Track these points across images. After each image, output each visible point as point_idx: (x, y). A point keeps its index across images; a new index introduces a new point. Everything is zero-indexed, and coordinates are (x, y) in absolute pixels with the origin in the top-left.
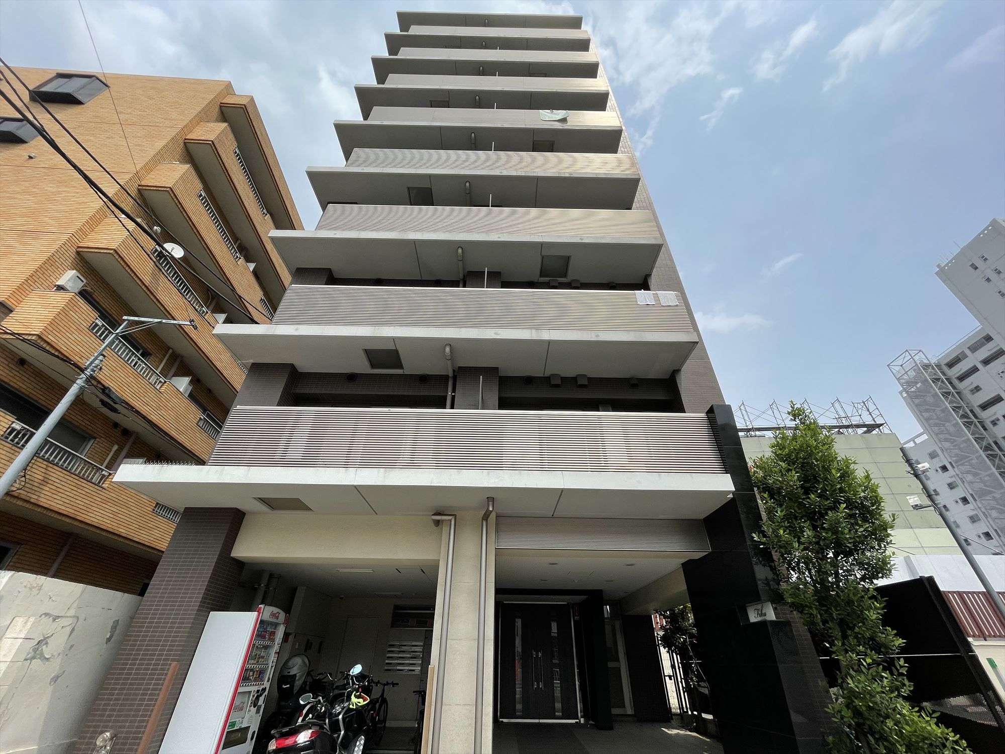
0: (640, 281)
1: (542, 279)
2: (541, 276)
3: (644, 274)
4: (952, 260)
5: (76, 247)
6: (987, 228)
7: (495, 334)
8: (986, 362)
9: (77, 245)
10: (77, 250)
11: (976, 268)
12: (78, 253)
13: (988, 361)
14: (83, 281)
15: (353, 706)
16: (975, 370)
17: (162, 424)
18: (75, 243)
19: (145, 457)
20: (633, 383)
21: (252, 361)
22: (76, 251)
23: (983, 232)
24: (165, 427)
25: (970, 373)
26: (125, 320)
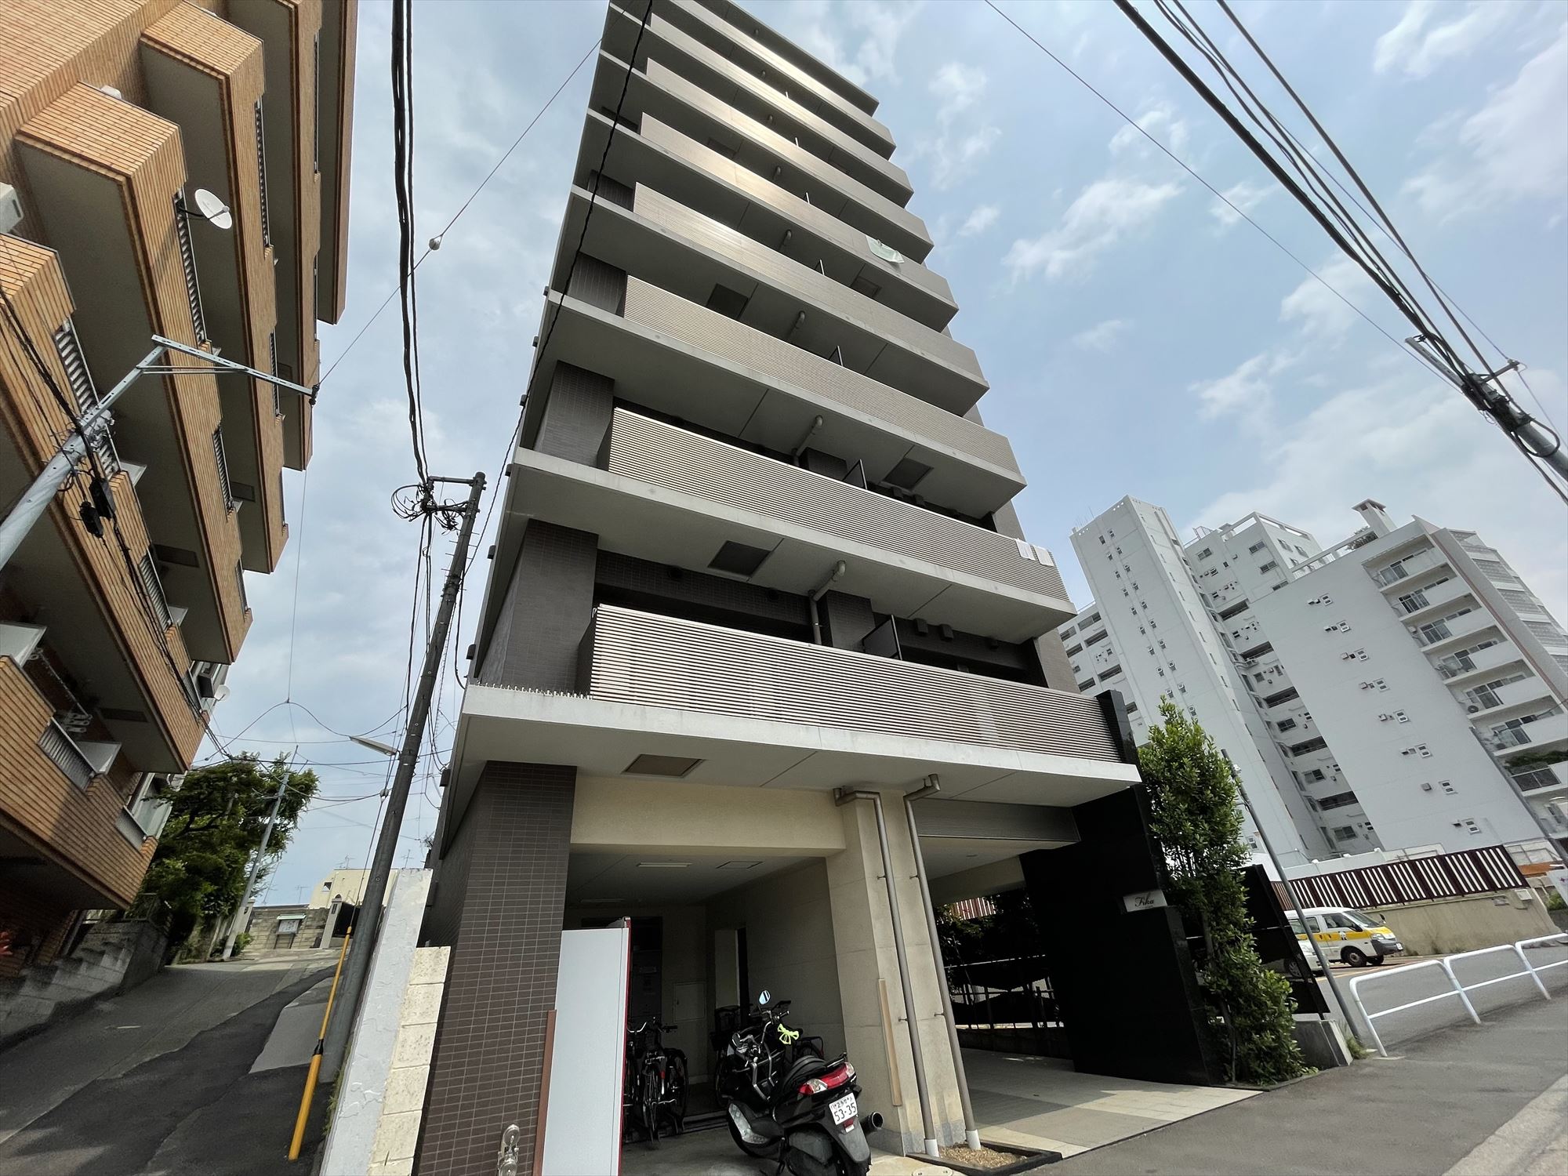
0: (980, 515)
1: (886, 483)
2: (886, 480)
3: (988, 511)
4: (1086, 527)
5: (14, 131)
6: (1119, 504)
7: (901, 561)
8: (1089, 642)
9: (18, 126)
10: (17, 138)
11: (1103, 542)
12: (16, 145)
13: (1091, 641)
14: (19, 215)
15: (788, 1041)
16: (1078, 649)
17: (96, 560)
18: (16, 123)
19: (44, 625)
20: (990, 644)
21: (532, 516)
22: (14, 140)
23: (1115, 506)
24: (99, 567)
25: (1074, 651)
26: (157, 344)
